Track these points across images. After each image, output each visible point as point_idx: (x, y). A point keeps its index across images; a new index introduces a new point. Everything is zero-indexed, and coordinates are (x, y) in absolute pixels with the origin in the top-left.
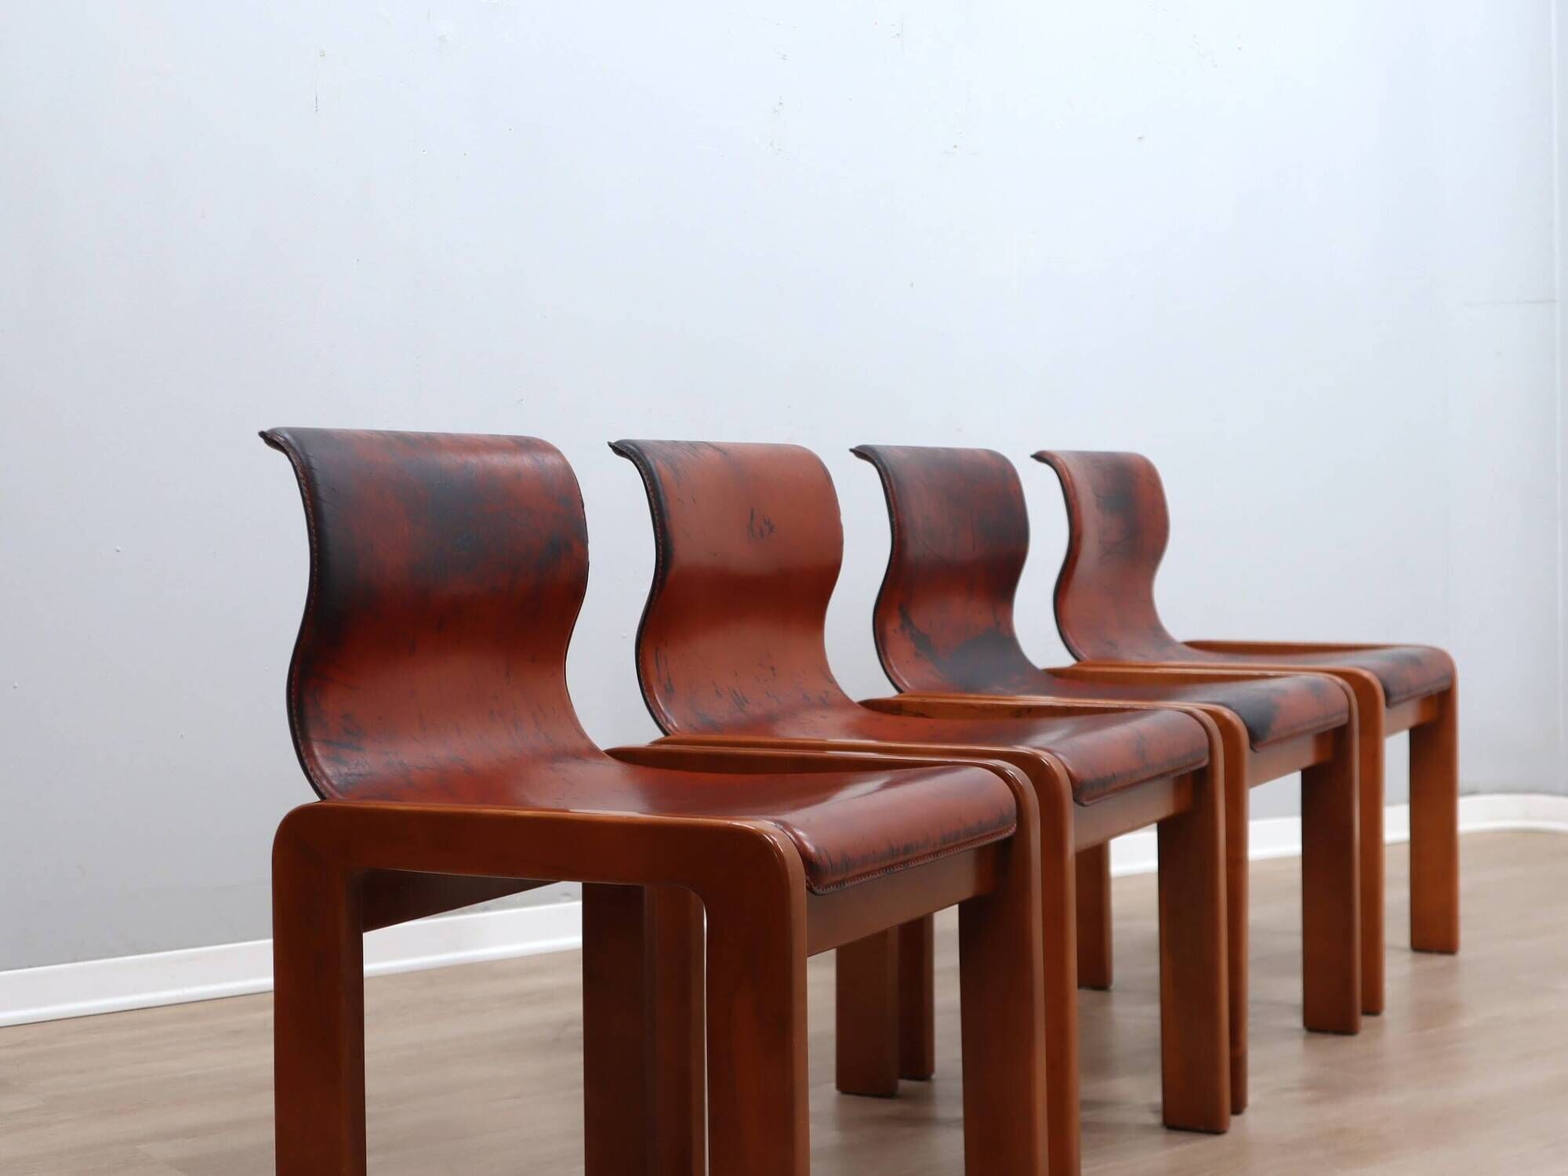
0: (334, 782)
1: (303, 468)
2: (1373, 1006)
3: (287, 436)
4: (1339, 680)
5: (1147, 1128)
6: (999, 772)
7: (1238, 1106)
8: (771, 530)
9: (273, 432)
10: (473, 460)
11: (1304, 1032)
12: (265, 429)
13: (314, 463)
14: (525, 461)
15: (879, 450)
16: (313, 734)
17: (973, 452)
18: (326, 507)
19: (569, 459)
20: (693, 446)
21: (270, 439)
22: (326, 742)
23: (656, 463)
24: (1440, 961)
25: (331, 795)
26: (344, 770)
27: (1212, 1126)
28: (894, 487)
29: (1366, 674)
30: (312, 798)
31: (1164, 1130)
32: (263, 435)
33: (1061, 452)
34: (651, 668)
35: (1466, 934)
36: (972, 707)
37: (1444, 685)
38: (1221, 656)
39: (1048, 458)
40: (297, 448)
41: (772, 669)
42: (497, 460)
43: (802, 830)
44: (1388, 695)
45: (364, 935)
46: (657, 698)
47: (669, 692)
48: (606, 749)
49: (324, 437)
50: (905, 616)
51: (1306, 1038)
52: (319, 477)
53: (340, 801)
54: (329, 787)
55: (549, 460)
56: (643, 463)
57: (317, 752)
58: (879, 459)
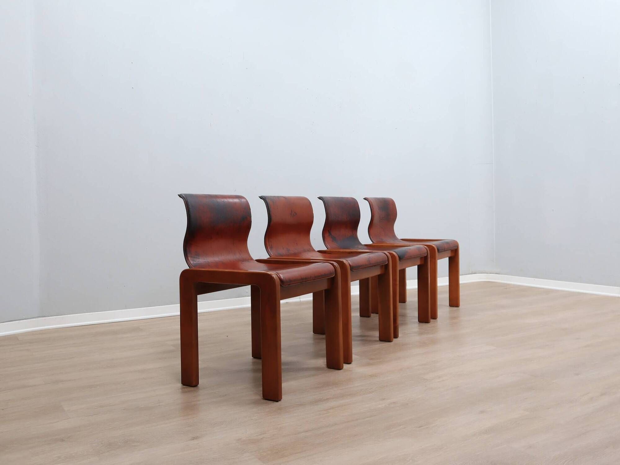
0: (193, 265)
1: (186, 202)
2: (434, 317)
3: (183, 195)
4: (426, 247)
5: (376, 341)
6: (332, 264)
7: (396, 336)
8: (296, 214)
9: (181, 195)
10: (226, 200)
11: (418, 322)
12: (179, 194)
13: (188, 201)
14: (236, 200)
15: (324, 198)
16: (189, 255)
17: (347, 198)
18: (191, 210)
19: (248, 200)
20: (278, 197)
21: (180, 196)
22: (192, 257)
23: (268, 201)
24: (455, 308)
25: (191, 267)
26: (195, 263)
27: (389, 340)
28: (326, 205)
29: (433, 245)
30: (188, 268)
31: (380, 341)
32: (178, 195)
33: (369, 198)
34: (268, 243)
35: (461, 303)
36: (340, 252)
37: (456, 248)
38: (408, 242)
39: (366, 199)
40: (185, 198)
41: (297, 243)
42: (231, 200)
43: (281, 274)
44: (438, 250)
45: (198, 296)
46: (269, 250)
47: (271, 248)
48: (256, 259)
49: (192, 196)
50: (329, 232)
51: (419, 324)
52: (189, 204)
53: (194, 268)
54: (192, 266)
55: (243, 200)
56: (265, 200)
57: (189, 258)
58: (323, 200)
